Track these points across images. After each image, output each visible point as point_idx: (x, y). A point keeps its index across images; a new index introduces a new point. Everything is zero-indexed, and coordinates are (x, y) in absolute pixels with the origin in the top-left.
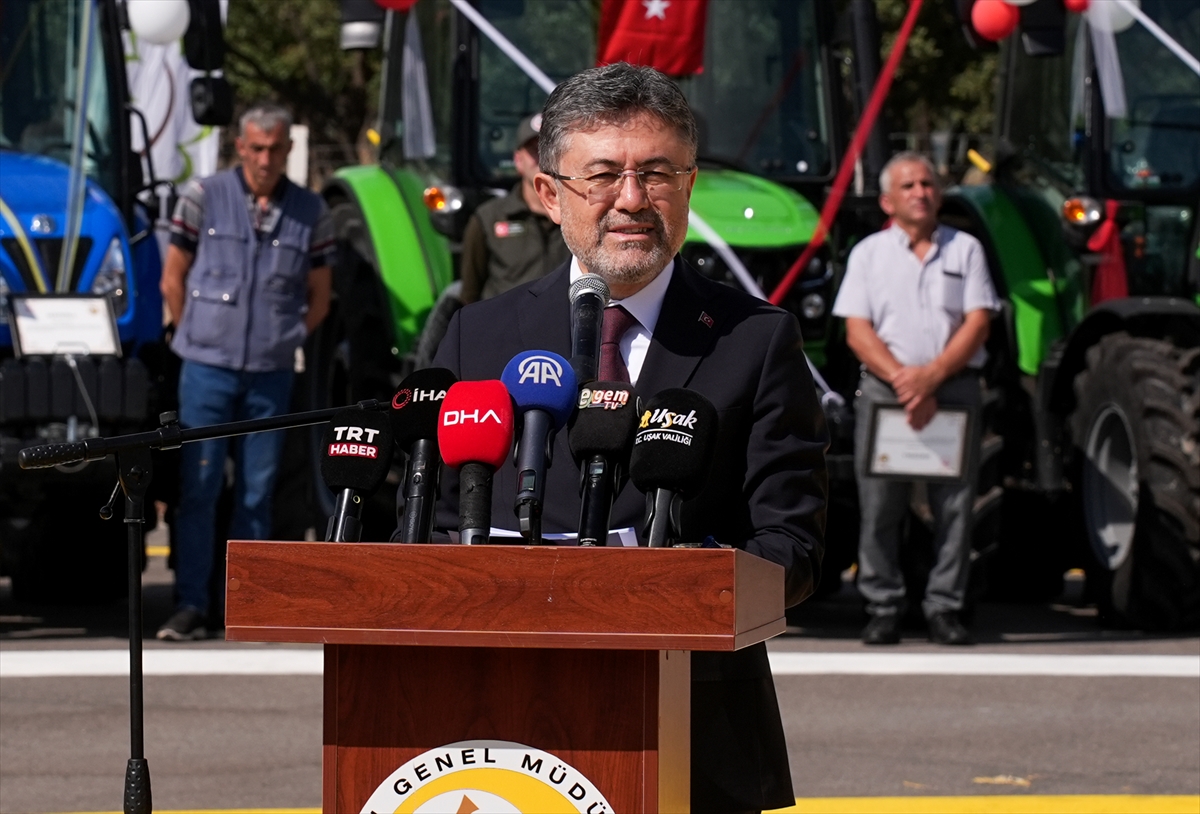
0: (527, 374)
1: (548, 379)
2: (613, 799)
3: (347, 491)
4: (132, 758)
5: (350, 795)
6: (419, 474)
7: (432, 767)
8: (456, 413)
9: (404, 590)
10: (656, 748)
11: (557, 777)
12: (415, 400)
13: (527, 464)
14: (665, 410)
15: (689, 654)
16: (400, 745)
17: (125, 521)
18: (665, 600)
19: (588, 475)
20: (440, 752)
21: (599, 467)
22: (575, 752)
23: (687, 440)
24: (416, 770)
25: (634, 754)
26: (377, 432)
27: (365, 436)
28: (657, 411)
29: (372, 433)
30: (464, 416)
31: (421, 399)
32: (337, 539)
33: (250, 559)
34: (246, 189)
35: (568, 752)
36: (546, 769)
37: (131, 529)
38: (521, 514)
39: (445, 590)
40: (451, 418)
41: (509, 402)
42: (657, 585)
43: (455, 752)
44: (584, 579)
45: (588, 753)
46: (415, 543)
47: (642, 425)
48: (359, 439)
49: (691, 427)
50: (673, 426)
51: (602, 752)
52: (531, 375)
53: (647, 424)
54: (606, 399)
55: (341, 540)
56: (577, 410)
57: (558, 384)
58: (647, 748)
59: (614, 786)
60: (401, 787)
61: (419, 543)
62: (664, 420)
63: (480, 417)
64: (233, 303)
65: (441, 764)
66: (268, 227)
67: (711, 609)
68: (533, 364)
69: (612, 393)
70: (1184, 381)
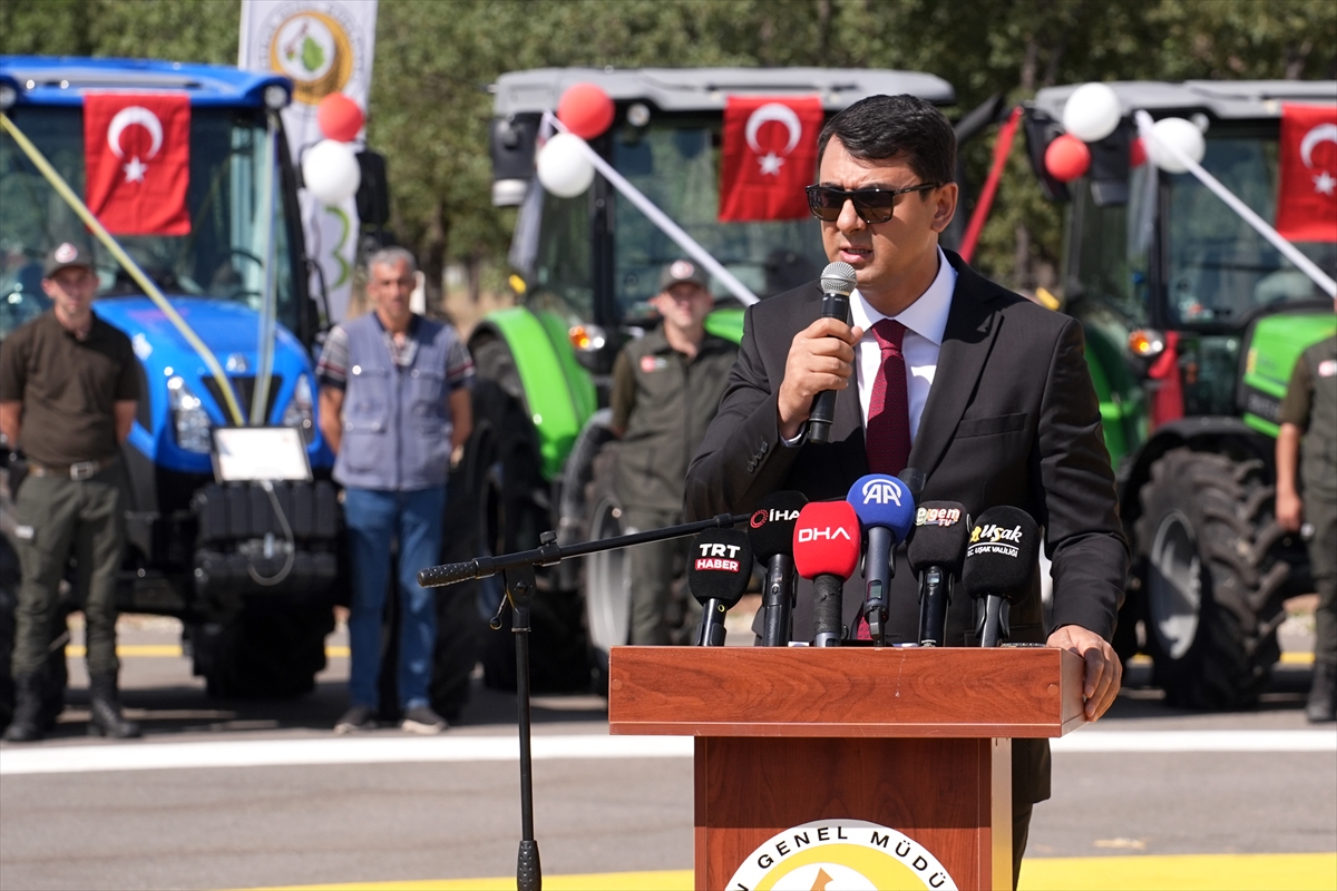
0: (870, 496)
1: (889, 500)
2: (952, 869)
3: (712, 601)
4: (524, 839)
5: (718, 868)
6: (776, 585)
7: (791, 844)
8: (810, 531)
9: (768, 688)
10: (989, 825)
11: (902, 851)
12: (771, 519)
13: (873, 575)
14: (994, 526)
15: (1010, 739)
16: (763, 825)
17: (513, 630)
18: (1000, 694)
19: (926, 584)
20: (799, 831)
21: (936, 577)
22: (918, 830)
23: (1014, 553)
24: (778, 846)
25: (970, 831)
26: (738, 548)
27: (728, 551)
28: (987, 527)
29: (734, 549)
30: (817, 534)
31: (777, 519)
32: (705, 644)
33: (632, 663)
34: (383, 328)
35: (912, 830)
36: (892, 844)
37: (518, 637)
38: (871, 619)
39: (804, 688)
40: (806, 535)
41: (856, 521)
42: (993, 680)
43: (811, 830)
44: (927, 676)
45: (930, 830)
46: (775, 645)
47: (972, 539)
48: (722, 555)
49: (1017, 541)
50: (1001, 540)
51: (942, 830)
52: (874, 496)
53: (978, 539)
54: (940, 516)
55: (709, 645)
56: (914, 527)
57: (898, 504)
58: (982, 826)
59: (953, 858)
60: (764, 862)
61: (780, 645)
62: (993, 535)
63: (831, 534)
64: (382, 431)
65: (800, 841)
66: (406, 360)
67: (1039, 701)
68: (875, 486)
69: (945, 511)
70: (1238, 490)
